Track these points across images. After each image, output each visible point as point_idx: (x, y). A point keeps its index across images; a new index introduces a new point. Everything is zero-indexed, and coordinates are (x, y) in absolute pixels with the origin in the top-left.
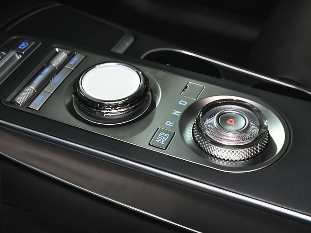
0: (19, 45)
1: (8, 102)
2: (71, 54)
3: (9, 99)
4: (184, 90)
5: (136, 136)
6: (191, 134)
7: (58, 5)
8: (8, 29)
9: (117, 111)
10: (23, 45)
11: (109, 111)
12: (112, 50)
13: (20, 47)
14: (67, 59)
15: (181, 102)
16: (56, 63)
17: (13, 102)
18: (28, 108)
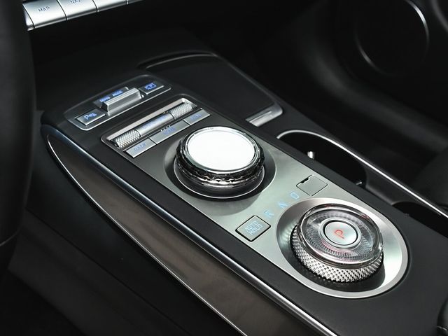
0: (146, 85)
1: (108, 140)
2: (196, 108)
3: (110, 138)
4: (303, 182)
5: (224, 217)
6: (290, 234)
7: (215, 55)
8: (149, 67)
9: (217, 182)
10: (150, 85)
11: (206, 180)
12: (248, 120)
13: (146, 87)
14: (191, 112)
15: (293, 195)
16: (177, 113)
17: (113, 142)
18: (125, 152)
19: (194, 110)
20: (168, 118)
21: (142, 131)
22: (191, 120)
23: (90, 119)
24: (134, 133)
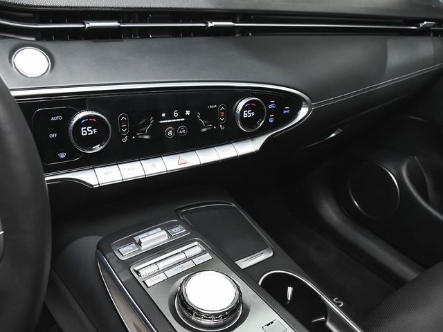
0: (173, 228)
1: (135, 270)
2: (204, 251)
3: (137, 268)
4: (268, 325)
10: (176, 229)
13: (173, 230)
14: (200, 254)
17: (138, 272)
18: (144, 282)
19: (203, 253)
20: (182, 256)
21: (162, 265)
22: (198, 261)
23: (128, 251)
24: (155, 266)
